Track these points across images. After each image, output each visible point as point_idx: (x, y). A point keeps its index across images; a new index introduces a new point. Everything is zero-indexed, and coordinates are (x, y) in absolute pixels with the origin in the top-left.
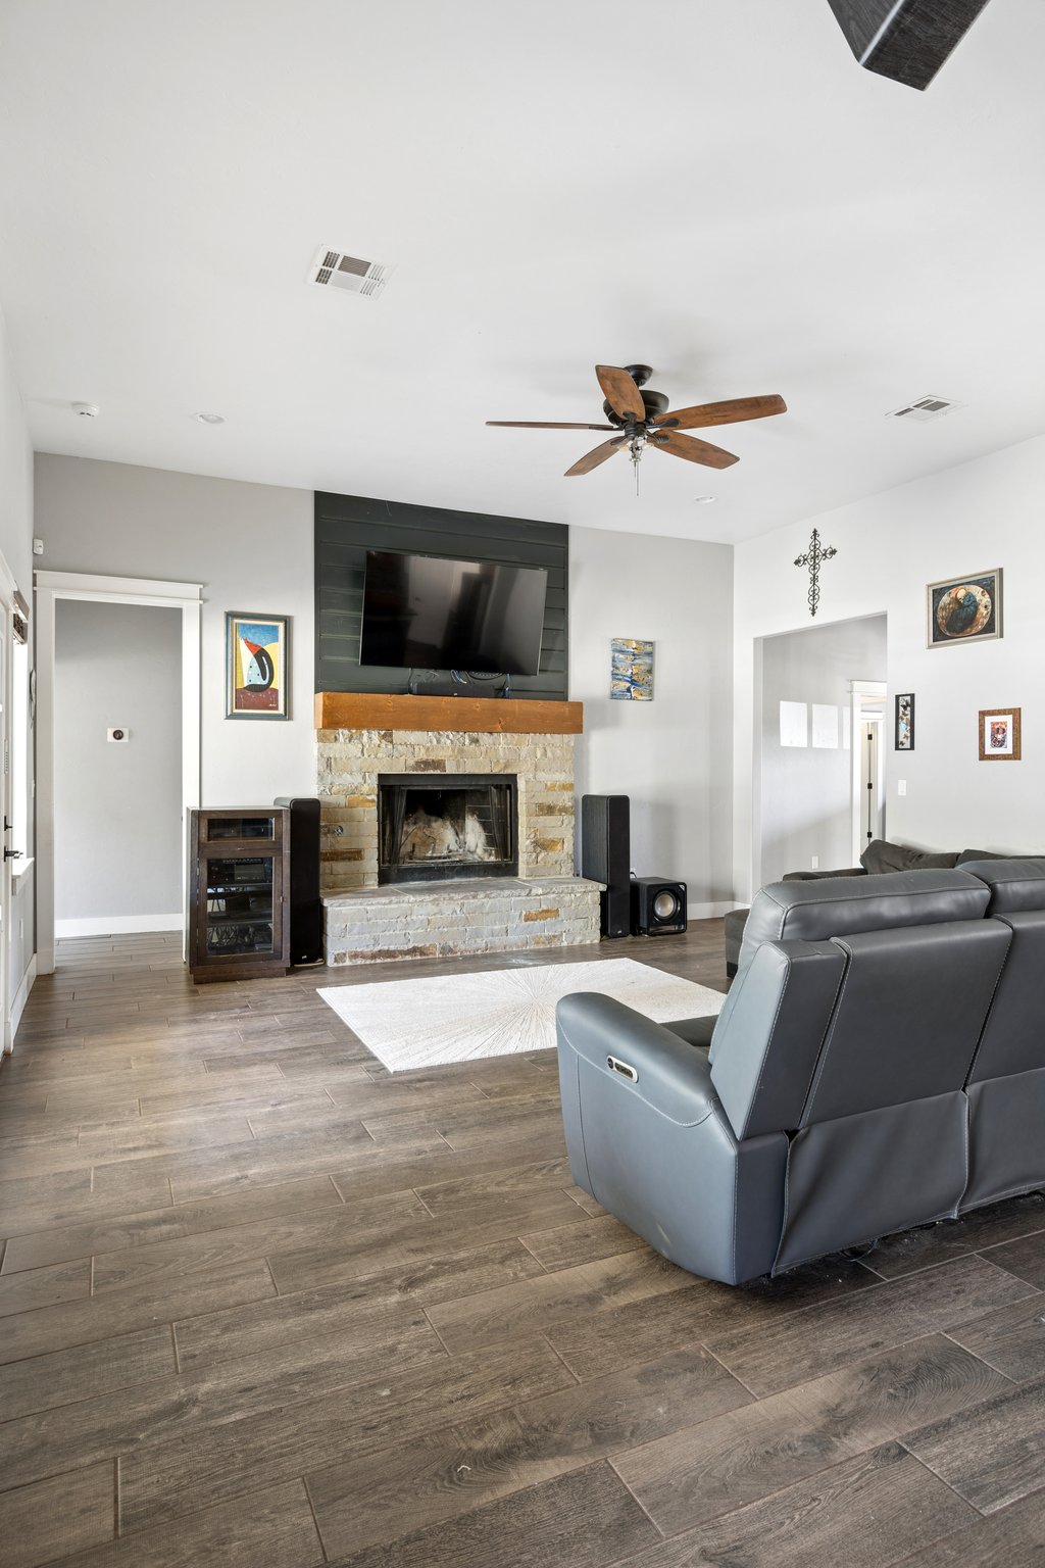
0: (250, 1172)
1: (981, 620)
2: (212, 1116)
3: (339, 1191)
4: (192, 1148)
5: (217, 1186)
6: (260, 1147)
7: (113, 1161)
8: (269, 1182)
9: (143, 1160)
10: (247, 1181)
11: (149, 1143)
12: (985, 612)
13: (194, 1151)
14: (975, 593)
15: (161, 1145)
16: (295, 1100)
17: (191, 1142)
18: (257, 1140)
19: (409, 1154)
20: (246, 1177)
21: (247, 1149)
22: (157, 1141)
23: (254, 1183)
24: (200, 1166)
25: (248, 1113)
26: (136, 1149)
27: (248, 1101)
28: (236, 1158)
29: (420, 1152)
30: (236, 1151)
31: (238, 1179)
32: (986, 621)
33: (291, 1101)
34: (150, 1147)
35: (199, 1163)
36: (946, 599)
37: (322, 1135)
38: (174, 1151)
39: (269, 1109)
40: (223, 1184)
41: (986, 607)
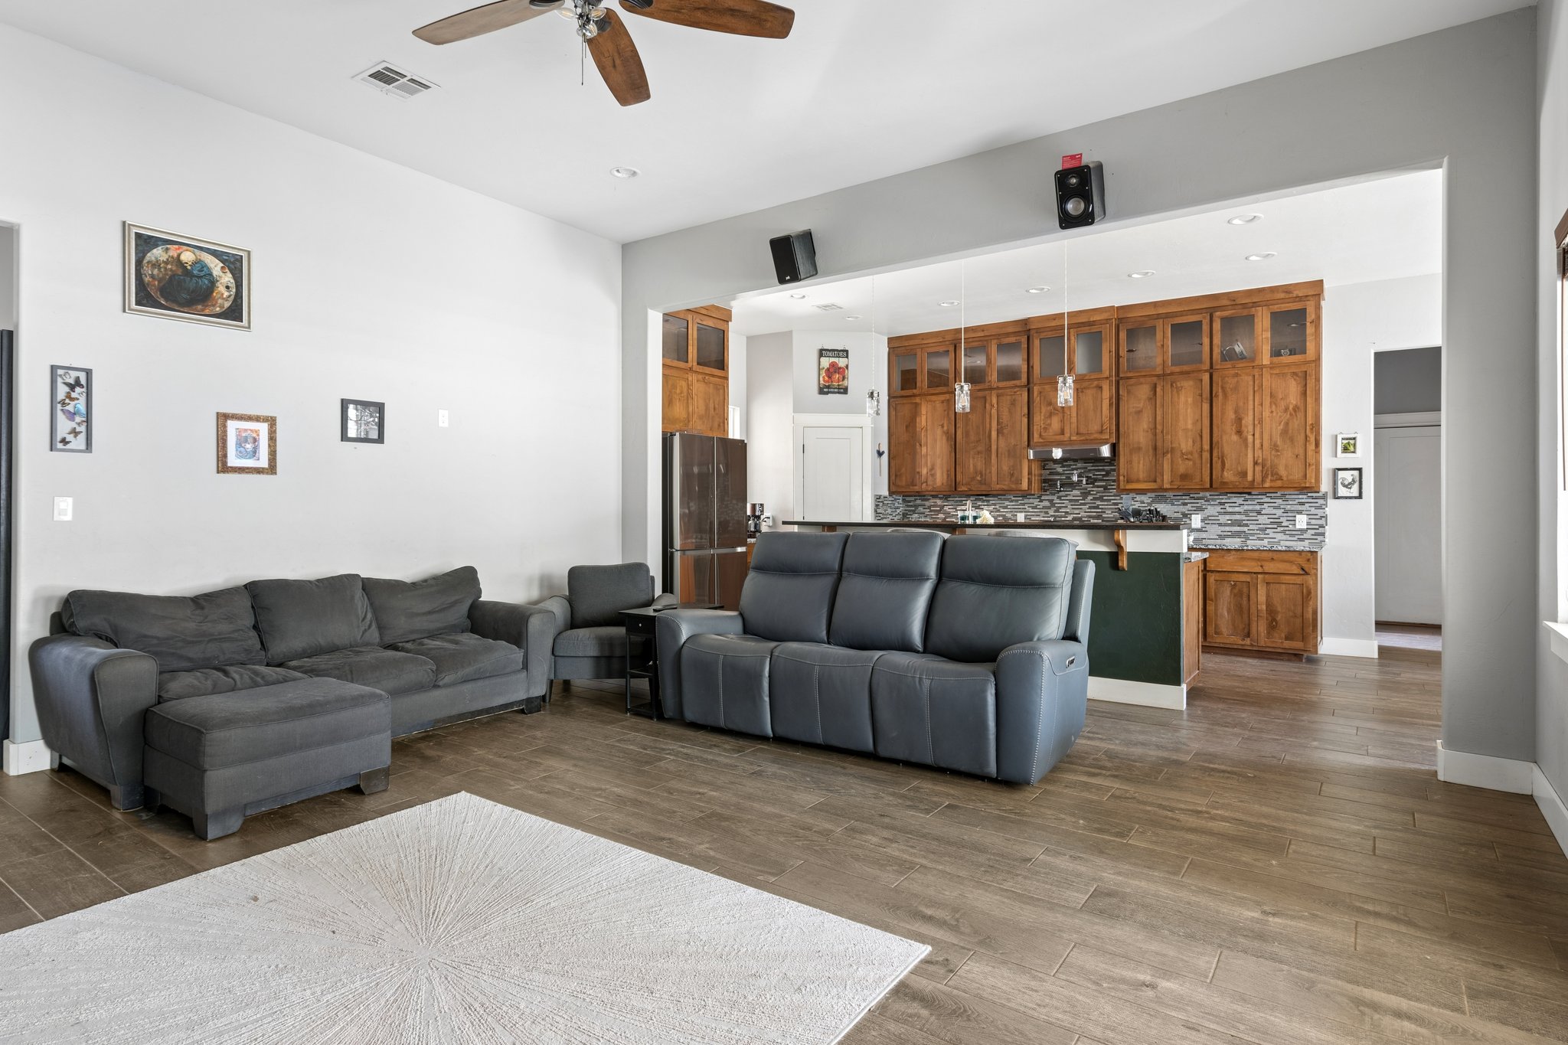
0: (1256, 915)
1: (220, 301)
2: (1257, 1016)
3: (1186, 866)
4: (1312, 975)
5: (1301, 918)
6: (1224, 935)
7: (1435, 1009)
8: (1243, 898)
9: (1389, 992)
10: (1266, 908)
11: (1376, 1016)
12: (226, 294)
13: (1311, 971)
14: (212, 266)
15: (1358, 1002)
16: (1113, 980)
17: (1310, 986)
18: (1220, 946)
19: (1086, 860)
20: (1264, 912)
21: (1241, 940)
22: (1363, 1014)
23: (1258, 904)
24: (1311, 947)
25: (1200, 994)
26: (1399, 1014)
27: (1182, 1016)
28: (1261, 936)
29: (1074, 858)
30: (1256, 944)
31: (1274, 915)
32: (227, 305)
33: (1123, 980)
34: (1375, 1007)
35: (1310, 951)
36: (157, 253)
37: (1141, 917)
38: (1340, 983)
39: (1165, 984)
40: (1293, 918)
41: (228, 287)
